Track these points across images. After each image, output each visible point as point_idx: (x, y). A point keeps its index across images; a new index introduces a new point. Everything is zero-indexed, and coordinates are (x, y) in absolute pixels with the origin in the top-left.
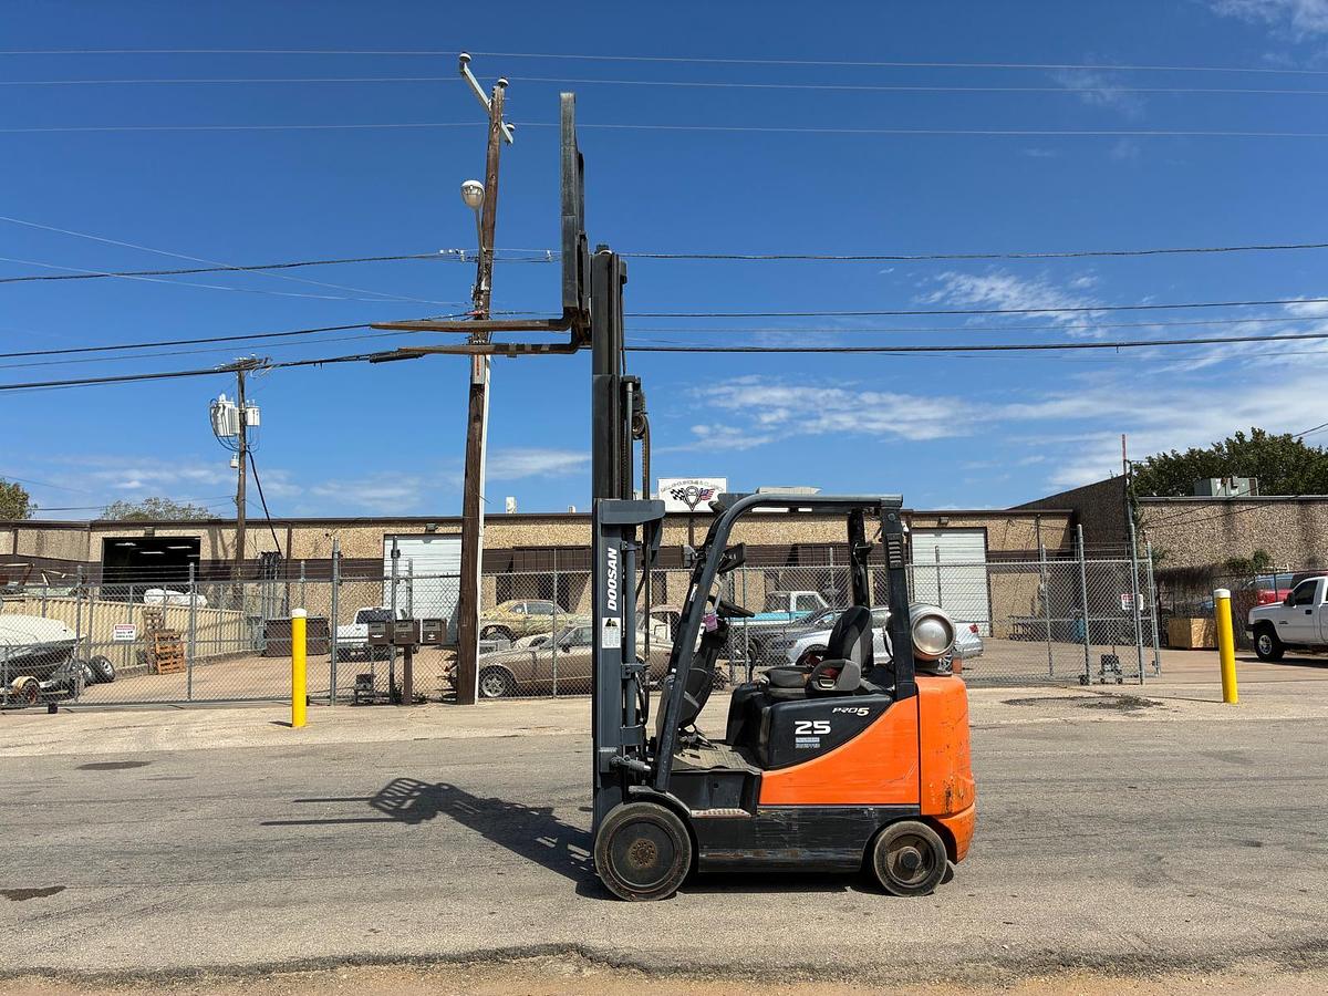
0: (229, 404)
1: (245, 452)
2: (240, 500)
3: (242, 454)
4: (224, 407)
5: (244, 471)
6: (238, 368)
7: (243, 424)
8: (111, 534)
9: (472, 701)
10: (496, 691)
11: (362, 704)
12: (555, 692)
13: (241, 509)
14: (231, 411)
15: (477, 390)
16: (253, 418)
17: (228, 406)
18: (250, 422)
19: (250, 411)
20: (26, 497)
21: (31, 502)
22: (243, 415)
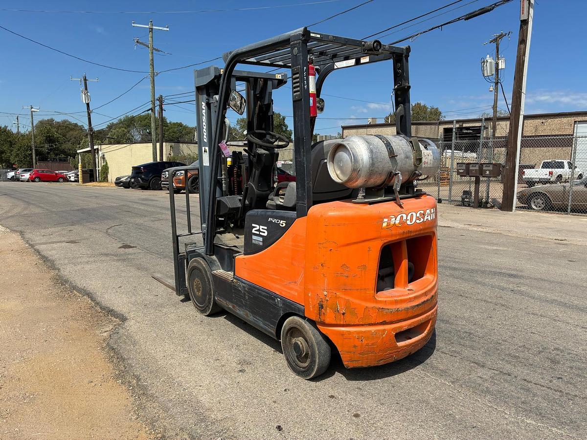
0: (489, 59)
1: (498, 83)
2: (495, 107)
3: (497, 83)
4: (487, 61)
5: (497, 93)
6: (495, 40)
7: (497, 70)
8: (446, 126)
9: (511, 210)
10: (540, 207)
11: (466, 206)
12: (569, 210)
13: (495, 111)
14: (491, 63)
15: (525, 23)
16: (502, 65)
17: (489, 61)
18: (500, 67)
19: (500, 61)
20: (440, 113)
21: (443, 115)
22: (497, 64)
